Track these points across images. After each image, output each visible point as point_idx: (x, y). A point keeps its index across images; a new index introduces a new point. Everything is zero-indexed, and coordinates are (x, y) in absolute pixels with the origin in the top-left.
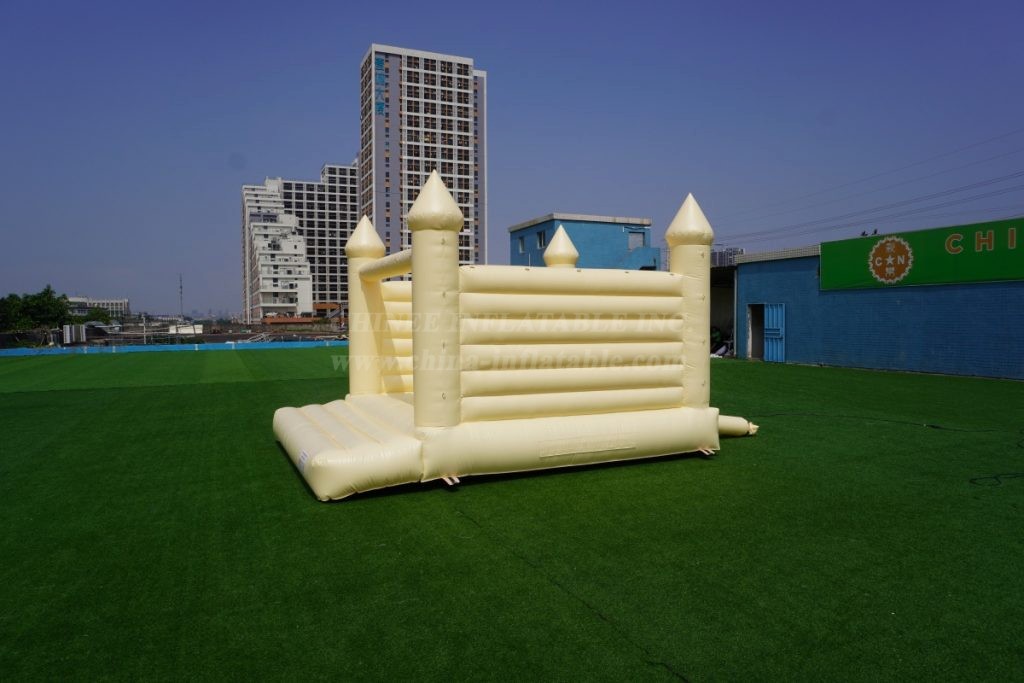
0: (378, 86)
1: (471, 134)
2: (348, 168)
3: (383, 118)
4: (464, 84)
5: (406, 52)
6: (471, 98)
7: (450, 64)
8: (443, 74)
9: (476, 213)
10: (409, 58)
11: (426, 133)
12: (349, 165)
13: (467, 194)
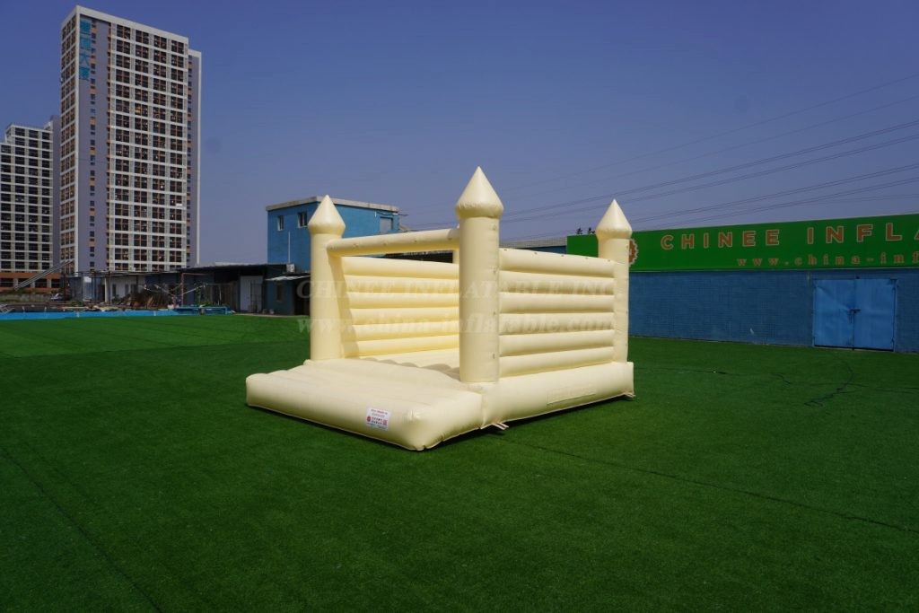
0: (83, 51)
1: (184, 111)
2: (41, 131)
3: (89, 84)
4: (180, 62)
5: (116, 20)
6: (186, 76)
7: (164, 40)
8: (157, 48)
9: (189, 189)
10: (119, 27)
11: (137, 105)
12: (42, 128)
13: (180, 170)
